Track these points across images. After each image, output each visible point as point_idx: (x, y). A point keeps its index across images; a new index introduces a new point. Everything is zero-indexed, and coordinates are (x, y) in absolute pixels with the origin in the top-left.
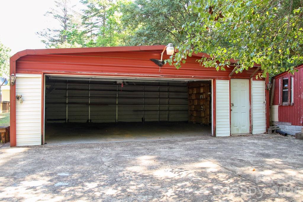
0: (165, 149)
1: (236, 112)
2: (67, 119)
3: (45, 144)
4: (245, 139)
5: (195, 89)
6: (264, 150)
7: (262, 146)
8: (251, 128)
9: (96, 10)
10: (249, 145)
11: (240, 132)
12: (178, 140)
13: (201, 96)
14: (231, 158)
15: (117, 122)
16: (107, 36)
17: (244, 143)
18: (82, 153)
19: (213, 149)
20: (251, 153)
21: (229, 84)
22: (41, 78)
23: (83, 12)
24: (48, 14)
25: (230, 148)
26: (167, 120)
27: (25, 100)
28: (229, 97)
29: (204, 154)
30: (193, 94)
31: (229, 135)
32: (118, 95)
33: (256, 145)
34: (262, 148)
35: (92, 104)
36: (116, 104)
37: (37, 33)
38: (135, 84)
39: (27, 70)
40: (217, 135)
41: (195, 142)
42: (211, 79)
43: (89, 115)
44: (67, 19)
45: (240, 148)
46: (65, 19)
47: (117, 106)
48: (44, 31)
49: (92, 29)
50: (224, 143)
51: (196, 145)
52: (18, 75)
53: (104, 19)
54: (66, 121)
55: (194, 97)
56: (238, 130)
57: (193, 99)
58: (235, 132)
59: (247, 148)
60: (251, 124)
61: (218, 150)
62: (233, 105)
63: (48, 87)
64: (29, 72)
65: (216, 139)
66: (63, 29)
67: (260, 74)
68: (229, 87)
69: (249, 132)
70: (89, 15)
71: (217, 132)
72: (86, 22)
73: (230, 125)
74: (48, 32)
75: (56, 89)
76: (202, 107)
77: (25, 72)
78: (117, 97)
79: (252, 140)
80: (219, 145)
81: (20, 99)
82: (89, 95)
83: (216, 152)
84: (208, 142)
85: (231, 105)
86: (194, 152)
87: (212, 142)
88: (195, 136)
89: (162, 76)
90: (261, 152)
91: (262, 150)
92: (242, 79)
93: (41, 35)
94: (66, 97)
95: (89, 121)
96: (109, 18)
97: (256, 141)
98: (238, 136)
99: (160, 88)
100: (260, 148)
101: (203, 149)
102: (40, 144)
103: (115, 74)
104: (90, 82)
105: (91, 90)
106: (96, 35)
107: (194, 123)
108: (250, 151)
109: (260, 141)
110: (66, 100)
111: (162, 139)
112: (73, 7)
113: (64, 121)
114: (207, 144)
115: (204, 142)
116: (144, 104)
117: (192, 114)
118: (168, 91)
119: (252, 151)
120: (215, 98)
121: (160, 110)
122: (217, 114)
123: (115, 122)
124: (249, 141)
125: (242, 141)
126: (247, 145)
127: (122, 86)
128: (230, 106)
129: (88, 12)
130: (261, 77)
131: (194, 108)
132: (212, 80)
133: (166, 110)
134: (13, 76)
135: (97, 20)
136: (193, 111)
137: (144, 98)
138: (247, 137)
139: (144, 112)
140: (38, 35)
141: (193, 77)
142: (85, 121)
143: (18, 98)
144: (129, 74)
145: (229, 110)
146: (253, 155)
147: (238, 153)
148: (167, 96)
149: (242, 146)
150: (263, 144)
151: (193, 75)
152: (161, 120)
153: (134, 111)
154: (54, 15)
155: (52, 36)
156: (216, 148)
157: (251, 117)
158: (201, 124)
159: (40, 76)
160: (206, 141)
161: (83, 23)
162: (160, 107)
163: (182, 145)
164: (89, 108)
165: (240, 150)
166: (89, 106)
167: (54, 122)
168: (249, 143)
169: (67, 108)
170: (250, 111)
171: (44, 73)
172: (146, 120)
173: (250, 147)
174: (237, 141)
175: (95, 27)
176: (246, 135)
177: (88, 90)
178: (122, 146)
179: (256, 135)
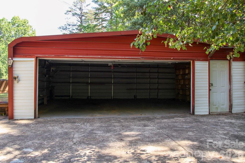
0: (139, 126)
1: (214, 92)
2: (71, 96)
3: (38, 117)
4: (222, 118)
5: (181, 70)
6: (240, 131)
7: (239, 127)
8: (231, 107)
9: (105, 7)
10: (225, 125)
11: (219, 111)
12: (157, 117)
13: (186, 76)
14: (201, 139)
15: (112, 98)
16: (114, 28)
17: (221, 123)
18: (62, 127)
19: (186, 128)
20: (225, 134)
21: (208, 65)
22: (34, 61)
23: (95, 9)
24: (68, 12)
25: (204, 127)
26: (156, 97)
27: (21, 80)
28: (208, 78)
29: (174, 134)
30: (179, 75)
31: (207, 113)
32: (114, 75)
33: (233, 125)
34: (238, 129)
35: (91, 83)
36: (111, 83)
37: (60, 27)
38: (126, 66)
39: (23, 54)
40: (196, 113)
41: (171, 120)
42: (190, 61)
43: (89, 92)
44: (83, 16)
45: (214, 128)
46: (81, 16)
47: (113, 85)
48: (65, 26)
49: (103, 23)
50: (200, 122)
51: (171, 123)
52: (15, 59)
53: (111, 14)
54: (70, 98)
55: (180, 77)
56: (217, 108)
57: (179, 78)
58: (213, 110)
59: (222, 128)
60: (230, 103)
61: (191, 129)
62: (212, 85)
63: (53, 69)
64: (24, 56)
65: (194, 117)
66: (79, 23)
67: (231, 53)
68: (208, 68)
69: (228, 111)
70: (100, 12)
71: (196, 110)
72: (97, 17)
73: (209, 104)
74: (68, 27)
75: (60, 71)
76: (187, 86)
77: (21, 56)
78: (113, 77)
79: (230, 120)
80: (194, 124)
81: (17, 79)
82: (89, 75)
83: (187, 131)
84: (184, 121)
85: (211, 85)
86: (166, 131)
87: (188, 121)
88: (175, 113)
89: (142, 59)
90: (236, 133)
91: (237, 131)
92: (221, 60)
93: (63, 29)
94: (70, 77)
95: (89, 98)
96: (115, 13)
97: (233, 121)
98: (217, 114)
99: (150, 70)
100: (236, 129)
101: (176, 128)
102: (33, 118)
103: (99, 57)
104: (89, 65)
105: (91, 71)
106: (105, 27)
107: (180, 100)
108: (224, 132)
109: (238, 121)
110: (70, 80)
111: (143, 116)
112: (87, 6)
113: (68, 98)
114: (183, 122)
115: (180, 120)
116: (136, 84)
117: (178, 93)
118: (158, 72)
119: (226, 132)
120: (194, 78)
121: (150, 89)
122: (196, 94)
123: (111, 98)
124: (226, 121)
125: (219, 120)
126: (223, 124)
127: (112, 68)
128: (209, 86)
129: (99, 9)
130: (233, 57)
131: (181, 87)
132: (192, 61)
133: (156, 89)
134: (10, 59)
135: (106, 15)
136: (179, 89)
137: (137, 78)
138: (226, 116)
139: (136, 91)
140: (61, 29)
141: (172, 59)
142: (86, 98)
143: (15, 78)
144: (111, 57)
145: (208, 90)
146: (226, 137)
147: (211, 134)
148: (156, 77)
149: (217, 125)
150: (240, 125)
151: (173, 57)
152: (151, 97)
153: (127, 89)
154: (73, 13)
155: (70, 29)
156: (190, 128)
157: (230, 96)
158: (186, 101)
159: (33, 59)
160: (183, 119)
161: (95, 18)
162: (150, 86)
163: (158, 123)
164: (89, 87)
165: (214, 131)
166: (89, 85)
167: (60, 98)
168: (225, 123)
169: (71, 86)
170: (230, 91)
171: (37, 57)
172: (138, 97)
173: (226, 127)
174: (213, 120)
175: (104, 21)
176: (225, 114)
177: (88, 71)
178: (102, 122)
179: (236, 114)
